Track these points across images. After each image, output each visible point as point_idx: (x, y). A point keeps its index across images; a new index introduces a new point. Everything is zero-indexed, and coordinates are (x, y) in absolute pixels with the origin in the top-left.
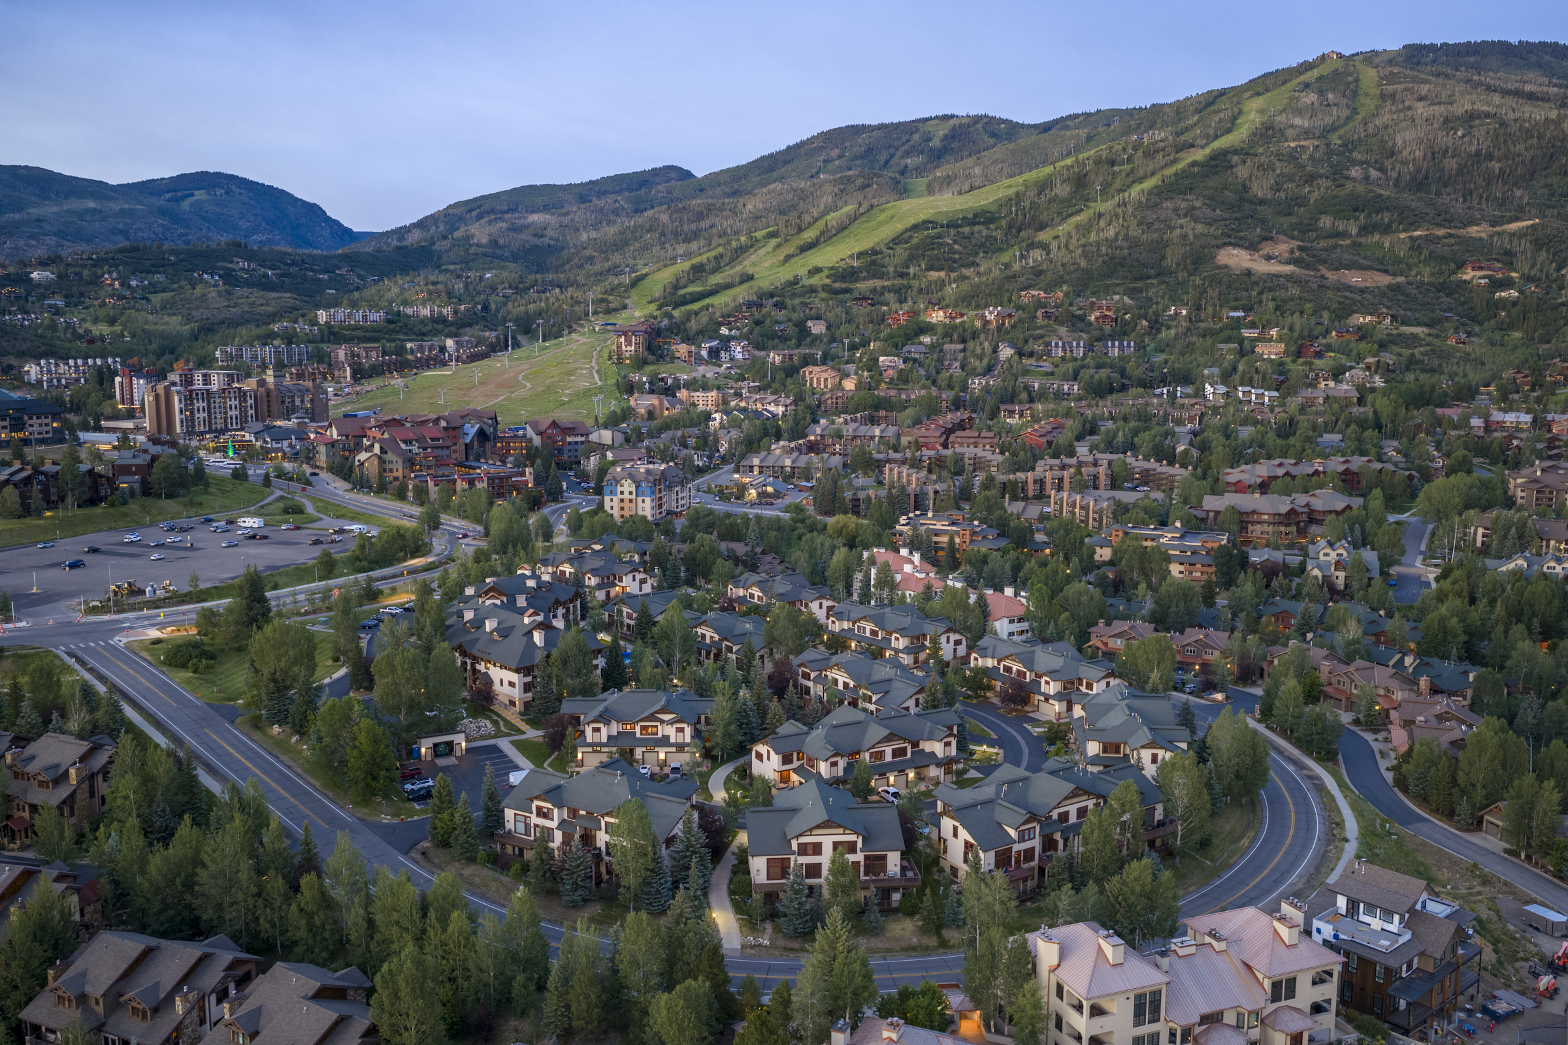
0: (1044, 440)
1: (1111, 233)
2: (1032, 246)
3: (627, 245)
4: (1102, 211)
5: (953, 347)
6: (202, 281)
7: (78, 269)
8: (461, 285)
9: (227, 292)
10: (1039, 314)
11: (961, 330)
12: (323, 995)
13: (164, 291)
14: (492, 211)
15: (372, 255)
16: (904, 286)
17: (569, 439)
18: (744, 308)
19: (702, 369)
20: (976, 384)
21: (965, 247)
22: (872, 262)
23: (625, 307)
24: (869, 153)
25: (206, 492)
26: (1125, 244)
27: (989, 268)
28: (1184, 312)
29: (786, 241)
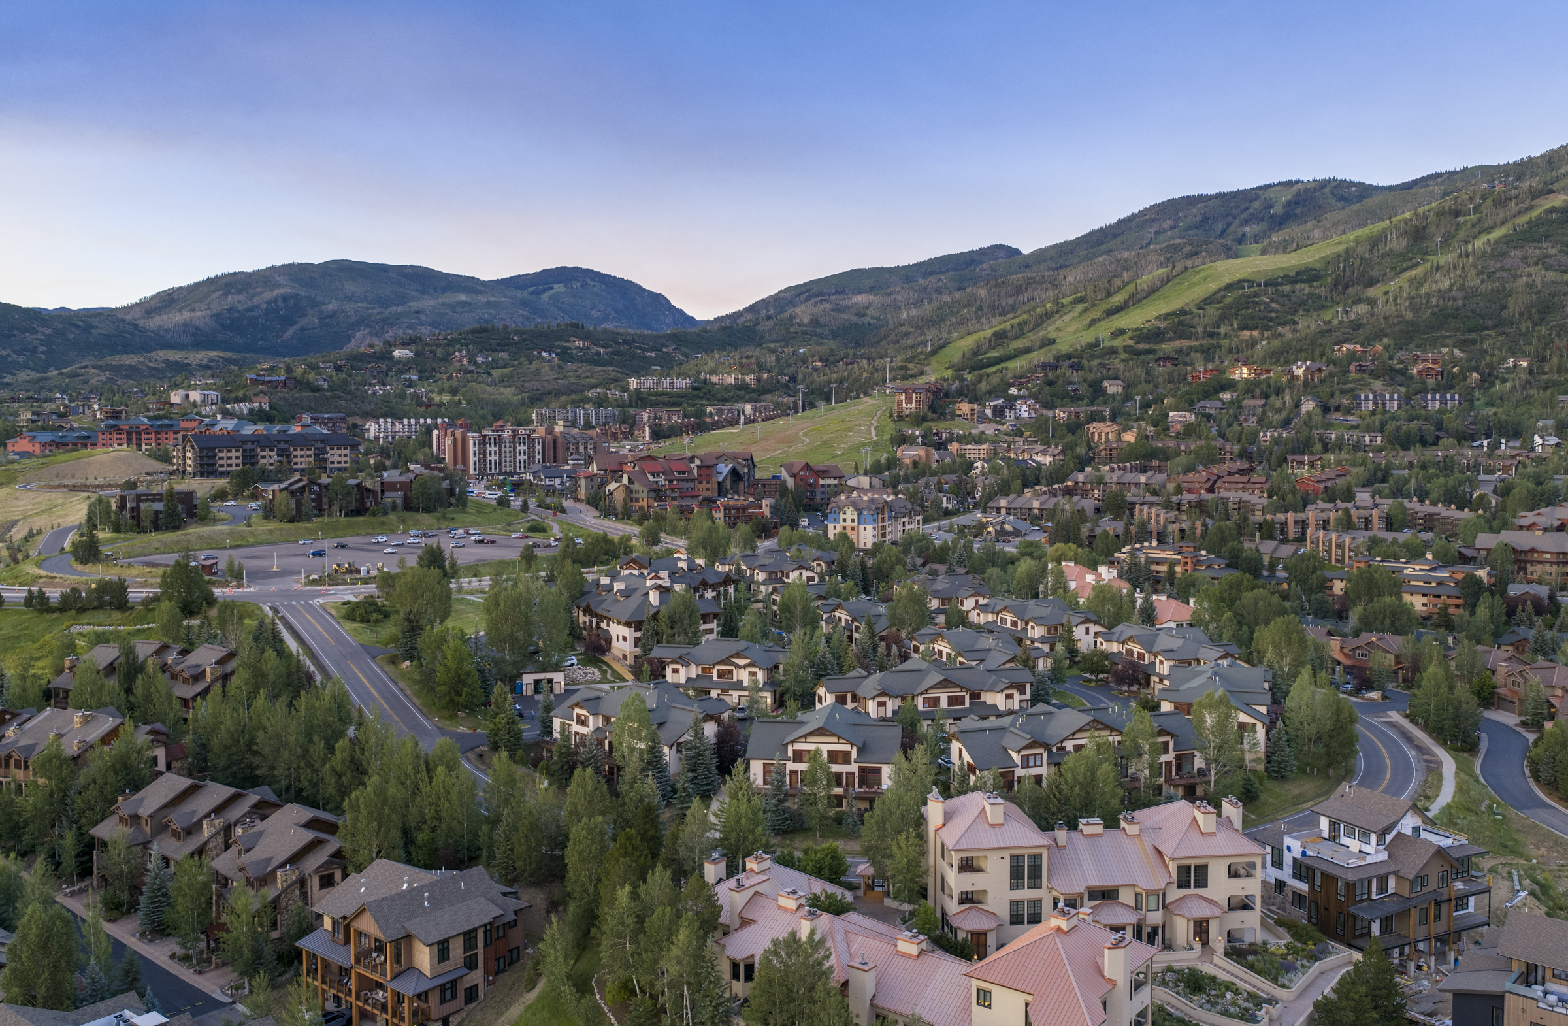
0: (1322, 486)
1: (1445, 285)
2: (1358, 301)
3: (943, 320)
4: (1441, 263)
5: (1252, 402)
6: (540, 357)
7: (433, 348)
8: (773, 359)
9: (560, 367)
10: (1352, 368)
11: (1264, 386)
12: (310, 825)
13: (505, 367)
14: (821, 294)
15: (699, 335)
16: (1213, 345)
17: (822, 482)
18: (1039, 370)
19: (982, 427)
20: (1266, 436)
21: (1283, 306)
22: (1180, 324)
23: (922, 373)
24: (1204, 223)
25: (464, 512)
26: (1460, 295)
27: (1308, 324)
28: (1525, 364)
29: (1093, 305)
